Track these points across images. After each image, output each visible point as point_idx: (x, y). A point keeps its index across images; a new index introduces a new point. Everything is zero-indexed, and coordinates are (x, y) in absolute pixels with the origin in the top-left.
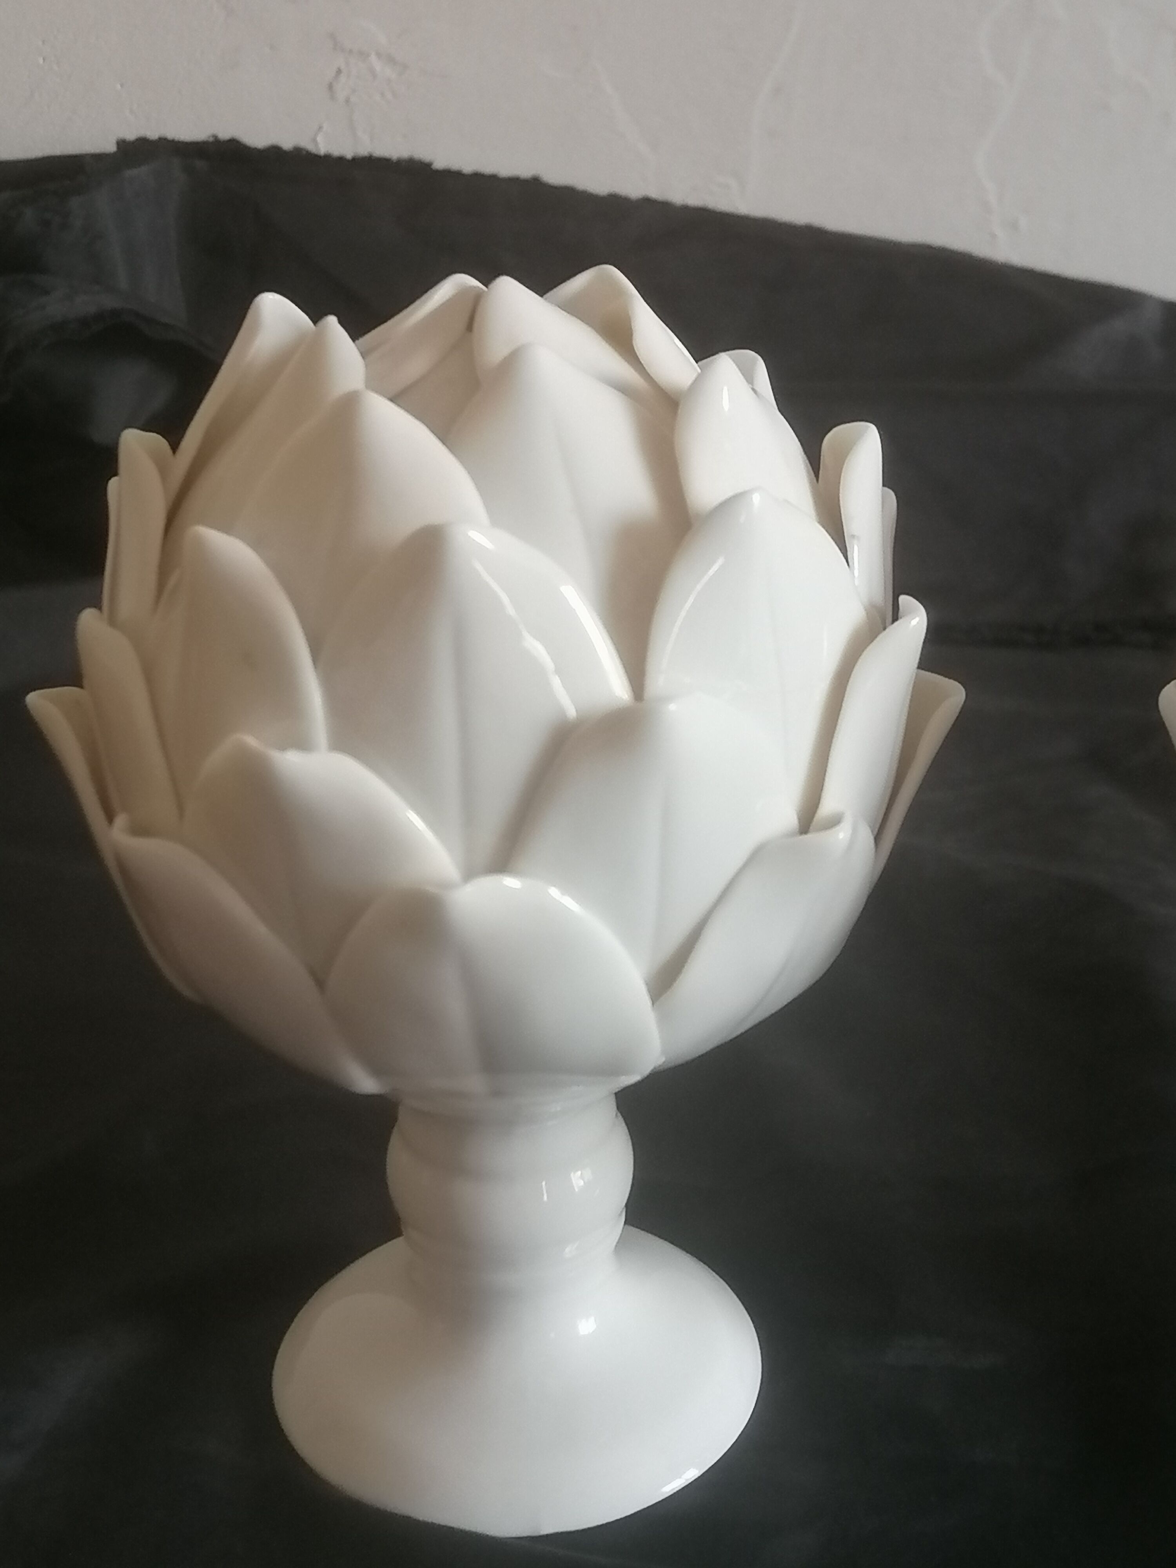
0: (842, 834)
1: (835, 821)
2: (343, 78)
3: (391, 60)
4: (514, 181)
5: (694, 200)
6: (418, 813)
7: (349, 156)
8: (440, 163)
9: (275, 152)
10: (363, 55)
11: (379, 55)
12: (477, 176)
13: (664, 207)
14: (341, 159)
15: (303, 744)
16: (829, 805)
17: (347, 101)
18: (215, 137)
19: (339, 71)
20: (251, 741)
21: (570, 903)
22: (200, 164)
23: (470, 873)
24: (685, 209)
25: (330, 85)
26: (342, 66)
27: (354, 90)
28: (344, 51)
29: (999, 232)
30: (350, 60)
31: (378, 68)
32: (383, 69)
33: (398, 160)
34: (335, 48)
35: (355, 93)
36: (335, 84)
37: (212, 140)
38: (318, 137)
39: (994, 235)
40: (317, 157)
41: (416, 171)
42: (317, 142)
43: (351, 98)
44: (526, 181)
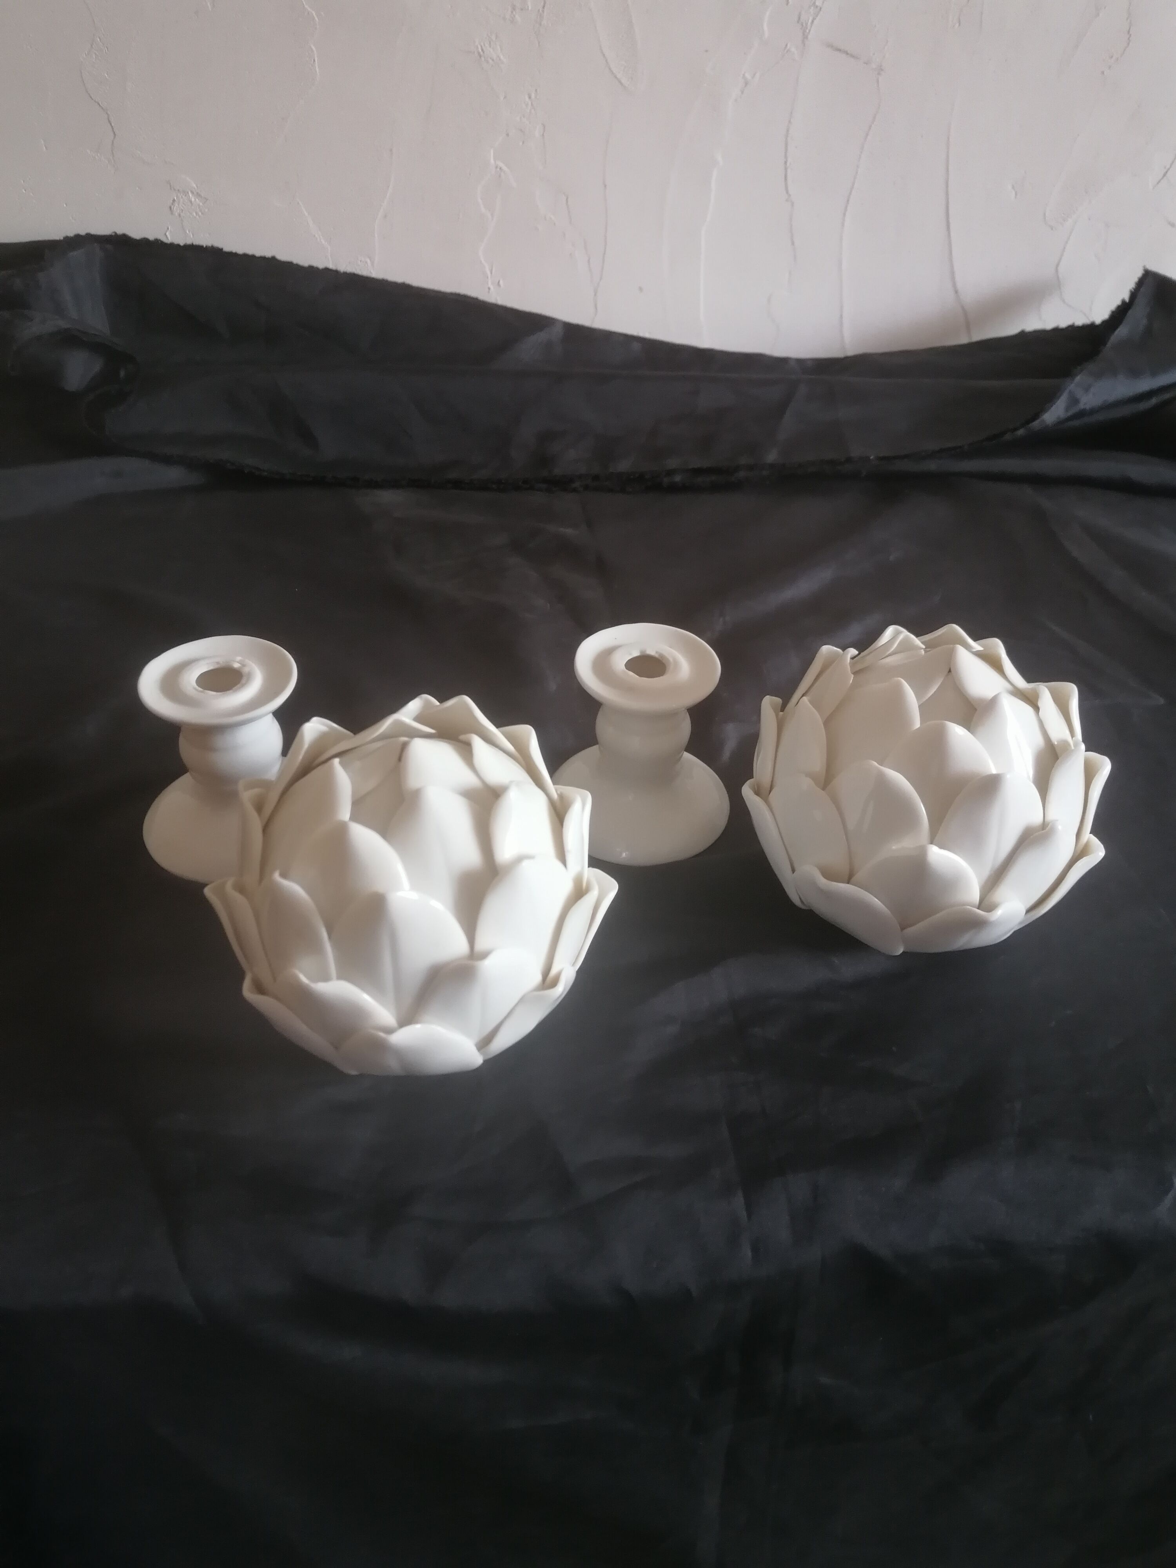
2: (176, 204)
3: (198, 195)
4: (263, 258)
5: (350, 269)
6: (368, 993)
7: (182, 244)
8: (227, 249)
9: (145, 242)
10: (186, 193)
11: (192, 193)
12: (245, 256)
13: (336, 272)
14: (178, 246)
15: (326, 978)
17: (180, 215)
18: (116, 233)
19: (174, 200)
20: (302, 976)
22: (107, 246)
24: (345, 274)
25: (170, 208)
26: (175, 198)
27: (182, 210)
28: (174, 190)
29: (492, 288)
30: (179, 195)
31: (193, 200)
32: (195, 200)
33: (206, 247)
34: (171, 189)
35: (183, 212)
36: (172, 207)
37: (113, 234)
38: (167, 234)
39: (489, 289)
40: (166, 244)
41: (215, 253)
42: (166, 236)
43: (182, 214)
44: (268, 259)
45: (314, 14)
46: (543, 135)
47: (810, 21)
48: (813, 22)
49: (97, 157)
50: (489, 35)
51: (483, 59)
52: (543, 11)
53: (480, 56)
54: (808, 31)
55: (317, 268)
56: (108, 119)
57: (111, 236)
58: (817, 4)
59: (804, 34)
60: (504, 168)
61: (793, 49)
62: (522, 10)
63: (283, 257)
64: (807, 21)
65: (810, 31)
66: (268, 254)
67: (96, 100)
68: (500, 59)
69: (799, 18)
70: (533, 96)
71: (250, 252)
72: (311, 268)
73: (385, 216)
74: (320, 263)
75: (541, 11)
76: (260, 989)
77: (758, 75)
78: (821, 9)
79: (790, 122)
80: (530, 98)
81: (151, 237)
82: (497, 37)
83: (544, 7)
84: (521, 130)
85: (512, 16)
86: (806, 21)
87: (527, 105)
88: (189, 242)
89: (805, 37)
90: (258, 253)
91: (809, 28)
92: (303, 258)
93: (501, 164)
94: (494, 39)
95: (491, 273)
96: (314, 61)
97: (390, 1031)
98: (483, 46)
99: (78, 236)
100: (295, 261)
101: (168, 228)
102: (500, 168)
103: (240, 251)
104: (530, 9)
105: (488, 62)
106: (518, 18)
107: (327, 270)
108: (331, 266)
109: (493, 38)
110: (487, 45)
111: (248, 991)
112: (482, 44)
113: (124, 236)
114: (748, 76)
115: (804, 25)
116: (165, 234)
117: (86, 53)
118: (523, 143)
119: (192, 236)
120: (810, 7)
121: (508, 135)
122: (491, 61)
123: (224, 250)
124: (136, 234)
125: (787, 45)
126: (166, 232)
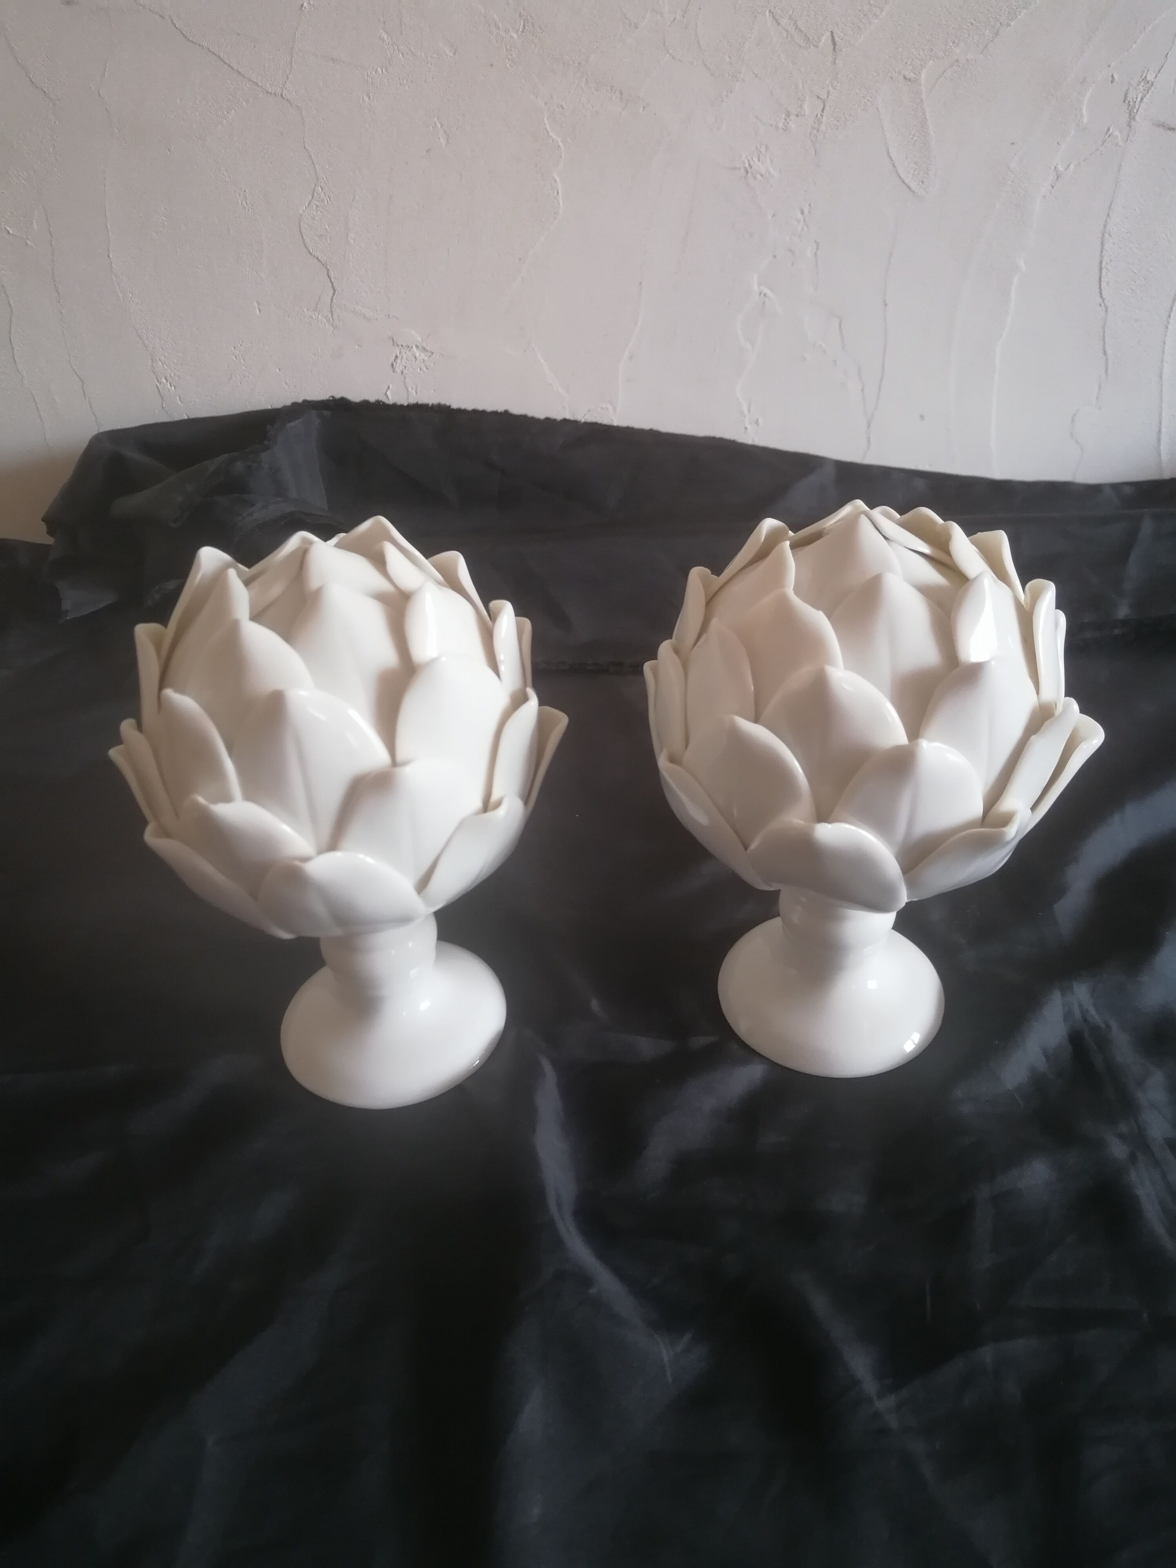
0: (501, 812)
1: (498, 804)
2: (399, 361)
3: (424, 350)
4: (495, 413)
5: (590, 418)
6: (289, 825)
7: (406, 404)
8: (455, 406)
9: (365, 404)
10: (409, 348)
11: (417, 347)
12: (475, 412)
13: (575, 423)
14: (402, 406)
15: (227, 798)
16: (495, 797)
17: (402, 373)
18: (333, 397)
19: (396, 357)
20: (201, 800)
21: (369, 860)
22: (326, 413)
23: (320, 852)
24: (586, 423)
25: (392, 365)
26: (398, 354)
27: (405, 367)
28: (398, 346)
29: (749, 427)
30: (402, 350)
31: (417, 355)
32: (420, 354)
33: (432, 405)
34: (394, 344)
35: (406, 368)
36: (395, 364)
37: (331, 399)
38: (388, 393)
39: (746, 428)
40: (389, 405)
41: (443, 410)
42: (387, 396)
43: (404, 371)
44: (501, 413)
45: (560, 141)
46: (815, 253)
47: (1139, 99)
48: (1142, 99)
49: (314, 317)
50: (759, 147)
51: (750, 174)
52: (822, 116)
53: (747, 172)
54: (1135, 111)
55: (555, 420)
56: (328, 274)
57: (328, 401)
58: (1149, 78)
59: (1130, 114)
60: (769, 293)
61: (1117, 133)
62: (797, 116)
63: (516, 409)
64: (1135, 100)
65: (1137, 111)
66: (501, 409)
67: (316, 255)
68: (770, 173)
69: (1126, 97)
70: (806, 211)
71: (480, 408)
72: (548, 419)
73: (631, 358)
74: (559, 413)
75: (819, 116)
76: (166, 833)
77: (1072, 167)
78: (1152, 84)
79: (1108, 215)
80: (802, 213)
81: (372, 399)
82: (767, 148)
83: (823, 111)
84: (790, 250)
85: (786, 124)
86: (1133, 99)
87: (799, 222)
88: (412, 401)
89: (1132, 117)
90: (490, 408)
91: (1137, 107)
92: (539, 411)
93: (766, 291)
94: (764, 152)
95: (749, 411)
96: (558, 193)
97: (306, 859)
98: (751, 160)
99: (295, 404)
100: (530, 414)
101: (389, 387)
102: (765, 295)
103: (470, 407)
104: (807, 112)
105: (755, 178)
106: (792, 125)
107: (565, 421)
108: (568, 417)
109: (763, 150)
110: (755, 159)
111: (150, 837)
112: (750, 158)
113: (343, 399)
114: (1061, 168)
115: (1131, 104)
116: (386, 394)
117: (307, 205)
118: (792, 264)
119: (414, 394)
120: (1140, 82)
121: (775, 257)
122: (759, 177)
123: (452, 407)
124: (355, 396)
125: (1109, 129)
126: (387, 390)
